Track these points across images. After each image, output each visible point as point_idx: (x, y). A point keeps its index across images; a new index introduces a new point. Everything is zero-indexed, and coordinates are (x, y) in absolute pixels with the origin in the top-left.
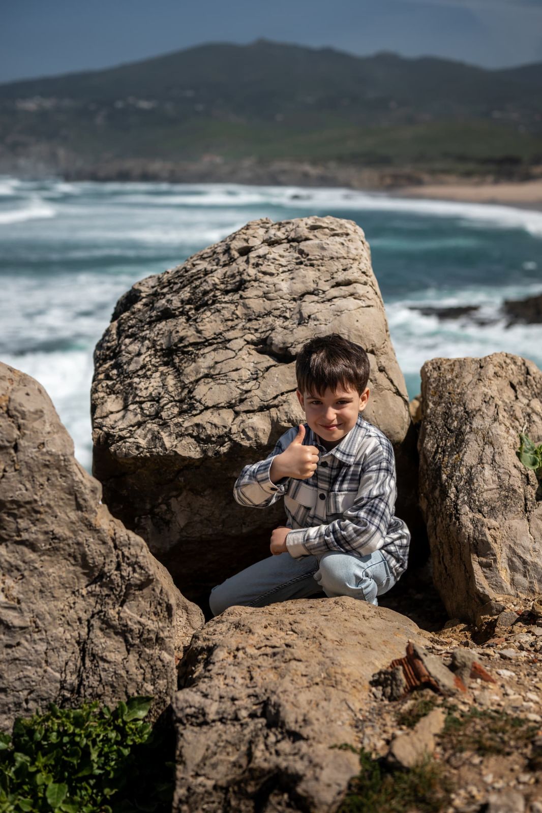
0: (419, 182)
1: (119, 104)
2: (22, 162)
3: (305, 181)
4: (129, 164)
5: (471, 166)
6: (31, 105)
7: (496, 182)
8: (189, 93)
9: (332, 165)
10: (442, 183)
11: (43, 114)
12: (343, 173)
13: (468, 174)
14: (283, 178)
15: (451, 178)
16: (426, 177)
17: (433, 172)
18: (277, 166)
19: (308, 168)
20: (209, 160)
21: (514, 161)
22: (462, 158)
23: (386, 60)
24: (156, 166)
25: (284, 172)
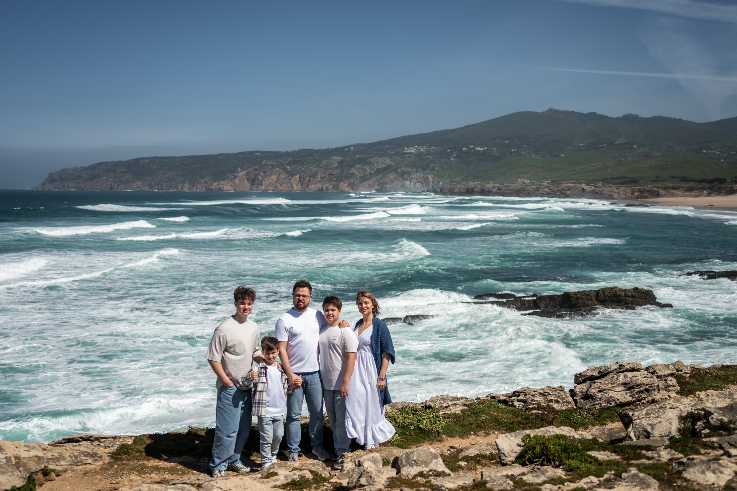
0: (658, 195)
1: (464, 149)
2: (408, 183)
3: (582, 194)
4: (471, 184)
5: (692, 184)
6: (413, 150)
7: (709, 195)
8: (507, 142)
9: (600, 184)
10: (673, 195)
11: (419, 155)
12: (607, 190)
13: (690, 190)
14: (568, 192)
15: (680, 193)
16: (662, 192)
17: (666, 188)
18: (564, 185)
19: (583, 186)
20: (520, 182)
21: (722, 181)
22: (684, 179)
23: (629, 119)
24: (489, 186)
25: (569, 189)
